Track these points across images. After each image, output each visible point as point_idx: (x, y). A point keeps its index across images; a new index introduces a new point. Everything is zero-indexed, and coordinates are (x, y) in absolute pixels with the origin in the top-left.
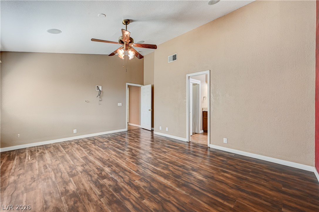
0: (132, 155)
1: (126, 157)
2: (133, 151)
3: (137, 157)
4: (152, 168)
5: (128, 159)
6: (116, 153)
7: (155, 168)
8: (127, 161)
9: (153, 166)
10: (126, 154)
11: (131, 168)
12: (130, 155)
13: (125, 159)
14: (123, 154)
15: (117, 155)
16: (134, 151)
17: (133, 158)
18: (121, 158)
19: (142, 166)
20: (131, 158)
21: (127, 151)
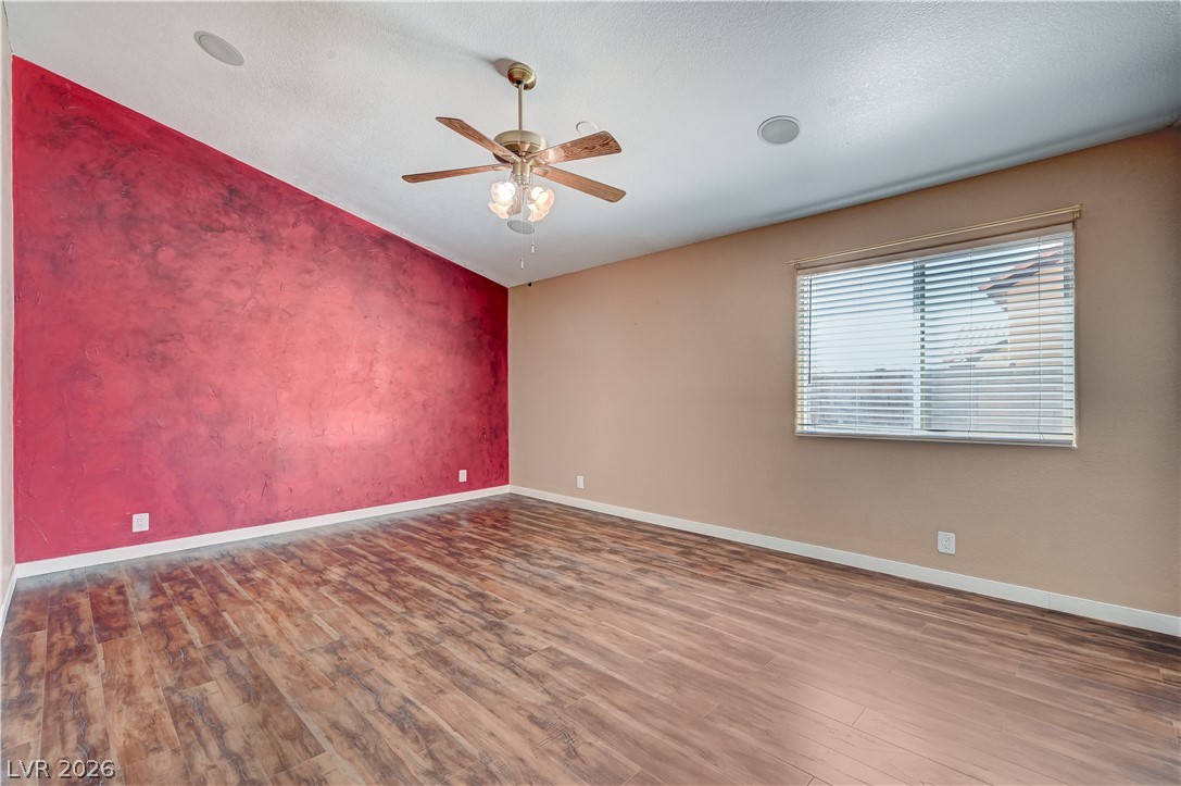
0: (501, 626)
1: (528, 618)
2: (499, 651)
3: (483, 618)
4: (440, 586)
5: (519, 611)
6: (582, 634)
7: (428, 586)
8: (517, 602)
9: (434, 590)
10: (532, 633)
11: (502, 584)
12: (513, 627)
13: (528, 611)
14: (545, 631)
15: (574, 627)
16: (494, 655)
17: (496, 615)
18: (546, 616)
19: (468, 589)
20: (507, 614)
21: (532, 651)
